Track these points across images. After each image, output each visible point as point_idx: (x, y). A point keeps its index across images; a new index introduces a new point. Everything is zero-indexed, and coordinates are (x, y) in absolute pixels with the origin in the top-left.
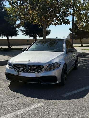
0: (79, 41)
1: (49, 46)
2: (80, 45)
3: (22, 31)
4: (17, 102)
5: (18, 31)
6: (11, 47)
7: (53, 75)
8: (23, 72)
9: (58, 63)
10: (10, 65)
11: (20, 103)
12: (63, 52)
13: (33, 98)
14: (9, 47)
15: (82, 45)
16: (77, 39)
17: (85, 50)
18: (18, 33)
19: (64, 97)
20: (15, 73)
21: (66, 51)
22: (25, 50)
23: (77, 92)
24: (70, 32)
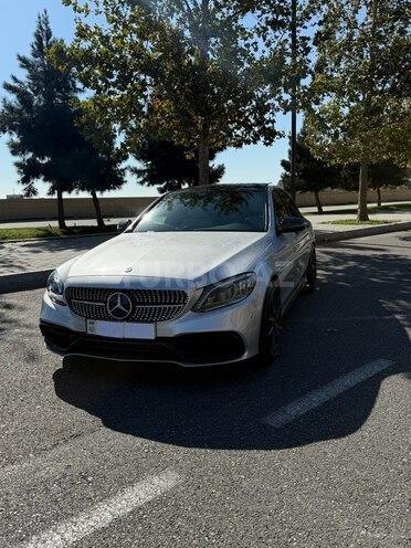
0: (310, 196)
1: (219, 209)
2: (315, 209)
3: (139, 172)
4: (61, 467)
5: (123, 170)
6: (107, 223)
7: (227, 327)
8: (105, 319)
9: (247, 278)
10: (56, 290)
11: (76, 470)
12: (263, 231)
13: (139, 441)
14: (100, 222)
15: (320, 209)
16: (305, 190)
17: (333, 223)
18: (125, 179)
19: (276, 429)
20: (72, 322)
21: (276, 228)
22: (123, 228)
23: (327, 398)
24: (284, 171)
